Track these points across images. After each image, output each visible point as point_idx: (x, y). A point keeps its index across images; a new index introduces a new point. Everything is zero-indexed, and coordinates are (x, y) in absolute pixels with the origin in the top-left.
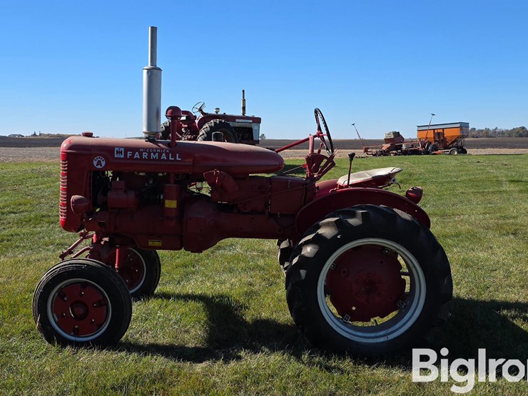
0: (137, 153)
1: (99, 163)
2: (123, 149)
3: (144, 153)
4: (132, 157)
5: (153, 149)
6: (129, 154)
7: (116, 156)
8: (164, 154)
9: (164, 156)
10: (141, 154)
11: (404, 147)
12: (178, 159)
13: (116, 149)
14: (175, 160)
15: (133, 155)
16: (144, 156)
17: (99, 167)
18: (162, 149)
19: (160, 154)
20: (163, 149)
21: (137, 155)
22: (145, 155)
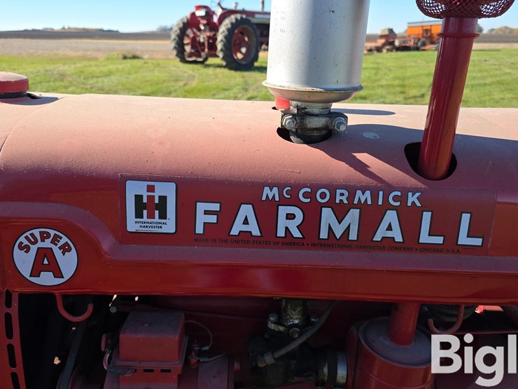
0: (246, 210)
1: (45, 261)
2: (168, 191)
3: (283, 211)
4: (219, 232)
5: (333, 189)
6: (204, 215)
7: (132, 225)
8: (391, 217)
9: (390, 227)
10: (267, 214)
11: (397, 43)
12: (463, 239)
13: (134, 189)
14: (451, 245)
15: (227, 216)
16: (282, 223)
17: (47, 279)
18: (381, 186)
19: (371, 218)
20: (388, 188)
21: (246, 221)
22: (289, 222)
